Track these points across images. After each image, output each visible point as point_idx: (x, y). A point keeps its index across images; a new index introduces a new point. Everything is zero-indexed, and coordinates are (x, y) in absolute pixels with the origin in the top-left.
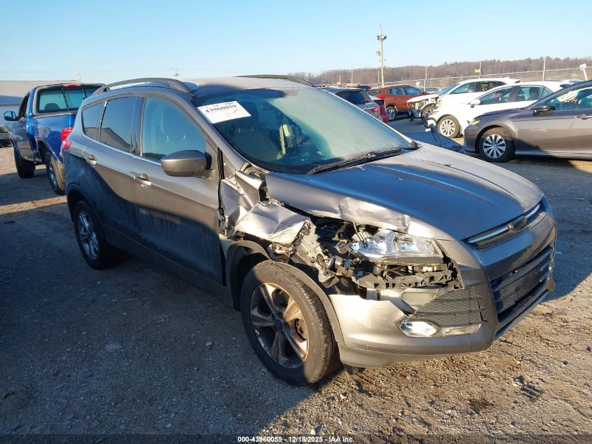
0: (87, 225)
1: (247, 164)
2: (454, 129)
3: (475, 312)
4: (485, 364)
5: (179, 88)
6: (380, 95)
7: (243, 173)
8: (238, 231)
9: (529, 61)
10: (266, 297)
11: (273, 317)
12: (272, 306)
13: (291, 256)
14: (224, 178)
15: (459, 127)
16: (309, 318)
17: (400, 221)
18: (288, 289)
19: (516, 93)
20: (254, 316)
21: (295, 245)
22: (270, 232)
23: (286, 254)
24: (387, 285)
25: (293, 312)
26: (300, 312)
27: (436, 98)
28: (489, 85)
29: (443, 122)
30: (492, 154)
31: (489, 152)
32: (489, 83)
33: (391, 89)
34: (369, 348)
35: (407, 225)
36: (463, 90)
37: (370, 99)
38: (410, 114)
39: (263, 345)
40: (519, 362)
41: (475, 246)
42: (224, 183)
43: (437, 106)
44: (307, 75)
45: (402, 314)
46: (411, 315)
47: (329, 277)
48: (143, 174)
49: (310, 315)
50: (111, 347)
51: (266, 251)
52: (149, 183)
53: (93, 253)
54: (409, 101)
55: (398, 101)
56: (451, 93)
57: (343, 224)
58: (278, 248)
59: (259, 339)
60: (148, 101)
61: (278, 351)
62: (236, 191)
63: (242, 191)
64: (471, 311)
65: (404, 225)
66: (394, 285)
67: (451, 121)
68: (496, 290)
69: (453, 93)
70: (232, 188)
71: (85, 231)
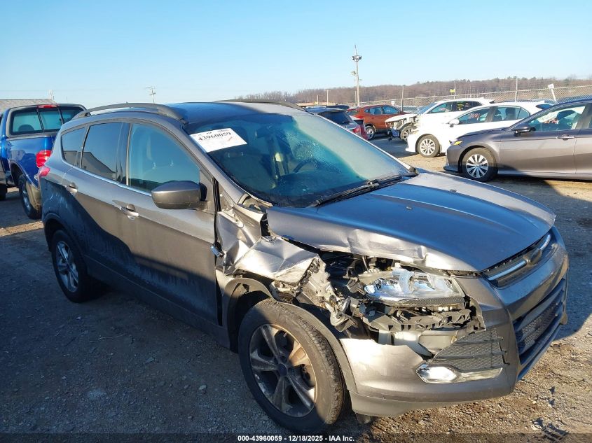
0: (66, 255)
1: (245, 196)
2: (434, 148)
3: (497, 355)
4: (500, 405)
5: (169, 114)
6: (358, 115)
7: (241, 205)
8: (239, 270)
9: (498, 81)
10: (267, 340)
11: (276, 361)
12: (275, 350)
13: (297, 294)
14: (220, 210)
15: (439, 147)
16: (318, 365)
17: (416, 253)
18: (294, 332)
19: (493, 113)
20: (253, 360)
21: (302, 284)
22: (275, 270)
23: (291, 293)
24: (403, 327)
25: (300, 357)
26: (307, 357)
27: (415, 118)
28: (466, 105)
29: (423, 142)
30: (475, 174)
31: (472, 171)
32: (464, 103)
33: (368, 108)
34: (385, 397)
35: (424, 256)
36: (440, 109)
37: (351, 119)
38: (388, 133)
39: (263, 390)
40: (534, 402)
41: (494, 283)
42: (220, 215)
43: (415, 125)
44: (283, 94)
45: (421, 359)
46: (430, 361)
47: (342, 321)
48: (130, 205)
49: (319, 361)
50: (95, 394)
51: (269, 289)
52: (136, 214)
53: (73, 285)
54: (387, 121)
55: (376, 121)
56: (429, 113)
57: (353, 260)
58: (281, 285)
59: (260, 384)
60: (135, 128)
61: (281, 399)
62: (235, 225)
63: (240, 224)
64: (493, 354)
65: (421, 257)
66: (409, 327)
67: (431, 141)
68: (519, 330)
69: (431, 112)
70: (230, 221)
71: (64, 261)
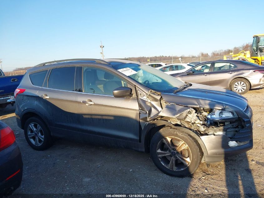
0: (35, 130)
1: (150, 91)
10: (166, 143)
11: (170, 151)
12: (170, 146)
13: (181, 124)
17: (222, 106)
19: (172, 68)
20: (158, 153)
21: (185, 119)
25: (183, 147)
26: (187, 145)
39: (163, 164)
42: (140, 98)
45: (229, 139)
46: (232, 139)
52: (93, 103)
53: (38, 143)
59: (161, 162)
60: (85, 68)
61: (173, 165)
62: (147, 102)
70: (145, 100)
71: (33, 132)
